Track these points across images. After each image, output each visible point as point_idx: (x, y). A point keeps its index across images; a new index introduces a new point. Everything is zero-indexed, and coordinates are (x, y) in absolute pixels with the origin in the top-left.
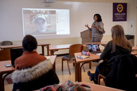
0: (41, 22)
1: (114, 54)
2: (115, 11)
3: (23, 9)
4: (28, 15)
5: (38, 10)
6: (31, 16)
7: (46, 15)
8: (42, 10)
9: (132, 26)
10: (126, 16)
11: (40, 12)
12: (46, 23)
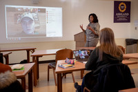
0: (27, 21)
1: (101, 63)
2: (116, 10)
3: (6, 6)
4: (12, 14)
5: (25, 7)
6: (16, 15)
7: (35, 14)
8: (29, 7)
9: (136, 28)
10: (129, 16)
11: (27, 11)
12: (33, 24)
